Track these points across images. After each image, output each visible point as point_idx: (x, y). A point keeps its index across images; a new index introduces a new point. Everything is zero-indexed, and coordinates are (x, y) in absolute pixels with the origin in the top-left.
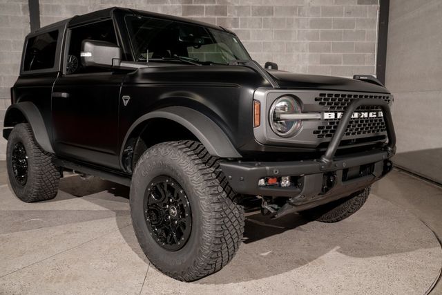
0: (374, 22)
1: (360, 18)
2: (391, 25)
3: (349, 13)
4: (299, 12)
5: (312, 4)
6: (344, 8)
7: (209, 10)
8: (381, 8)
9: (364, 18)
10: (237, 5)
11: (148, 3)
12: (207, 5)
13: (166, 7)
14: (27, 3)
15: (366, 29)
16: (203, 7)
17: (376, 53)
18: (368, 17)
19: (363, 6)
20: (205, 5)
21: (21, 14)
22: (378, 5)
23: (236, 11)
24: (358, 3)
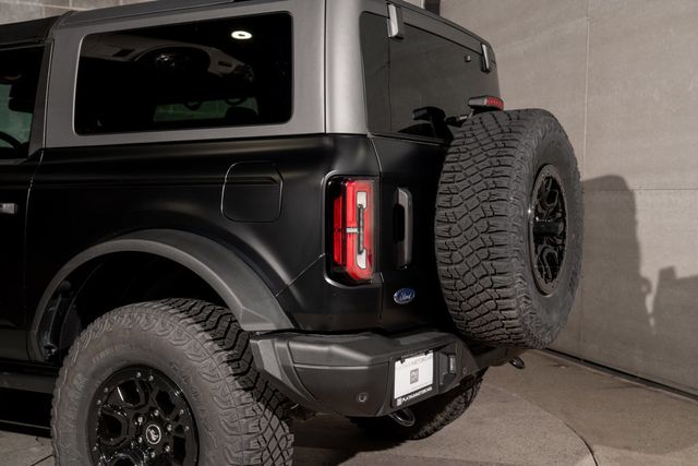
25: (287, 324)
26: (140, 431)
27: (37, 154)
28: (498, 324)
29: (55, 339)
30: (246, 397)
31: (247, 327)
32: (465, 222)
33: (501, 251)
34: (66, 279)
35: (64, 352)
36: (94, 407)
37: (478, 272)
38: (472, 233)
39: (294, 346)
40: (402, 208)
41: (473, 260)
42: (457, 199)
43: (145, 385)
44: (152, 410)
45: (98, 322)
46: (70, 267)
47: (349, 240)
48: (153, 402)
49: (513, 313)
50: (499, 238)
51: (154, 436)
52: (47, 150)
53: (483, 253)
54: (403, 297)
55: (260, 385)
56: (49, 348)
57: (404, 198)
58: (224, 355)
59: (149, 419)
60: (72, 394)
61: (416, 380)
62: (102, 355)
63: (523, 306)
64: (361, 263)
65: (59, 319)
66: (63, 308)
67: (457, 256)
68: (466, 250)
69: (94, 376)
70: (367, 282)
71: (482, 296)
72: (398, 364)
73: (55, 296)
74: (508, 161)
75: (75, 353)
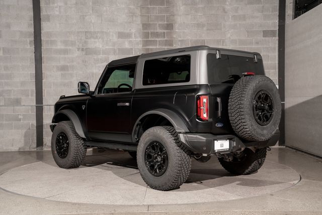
0: (275, 49)
1: (265, 46)
2: (287, 51)
3: (257, 43)
4: (223, 43)
5: (232, 38)
6: (254, 40)
7: (161, 43)
8: (279, 40)
9: (268, 46)
10: (180, 39)
11: (118, 38)
12: (159, 39)
13: (131, 41)
14: (33, 39)
15: (270, 54)
16: (157, 40)
17: (277, 70)
18: (270, 46)
19: (267, 38)
20: (158, 39)
21: (28, 47)
22: (277, 38)
23: (179, 43)
24: (263, 37)
25: (188, 131)
26: (156, 158)
27: (134, 91)
28: (245, 133)
29: (138, 137)
30: (178, 148)
31: (177, 131)
32: (234, 106)
33: (242, 113)
34: (140, 121)
35: (139, 139)
36: (146, 152)
37: (238, 119)
38: (236, 109)
39: (188, 135)
40: (218, 103)
41: (236, 116)
42: (233, 100)
43: (157, 146)
44: (159, 152)
45: (146, 131)
46: (140, 118)
47: (201, 110)
48: (159, 151)
49: (248, 130)
50: (242, 110)
51: (159, 159)
52: (136, 89)
53: (239, 114)
54: (219, 125)
55: (182, 146)
56: (136, 139)
57: (219, 100)
58: (173, 138)
59: (158, 155)
60: (141, 149)
61: (223, 147)
62: (147, 139)
63: (251, 128)
64: (205, 116)
65: (139, 131)
66: (139, 129)
67: (233, 115)
68: (235, 113)
69: (145, 144)
70: (207, 121)
71: (240, 125)
72: (216, 142)
73: (137, 126)
74: (245, 90)
75: (141, 139)
